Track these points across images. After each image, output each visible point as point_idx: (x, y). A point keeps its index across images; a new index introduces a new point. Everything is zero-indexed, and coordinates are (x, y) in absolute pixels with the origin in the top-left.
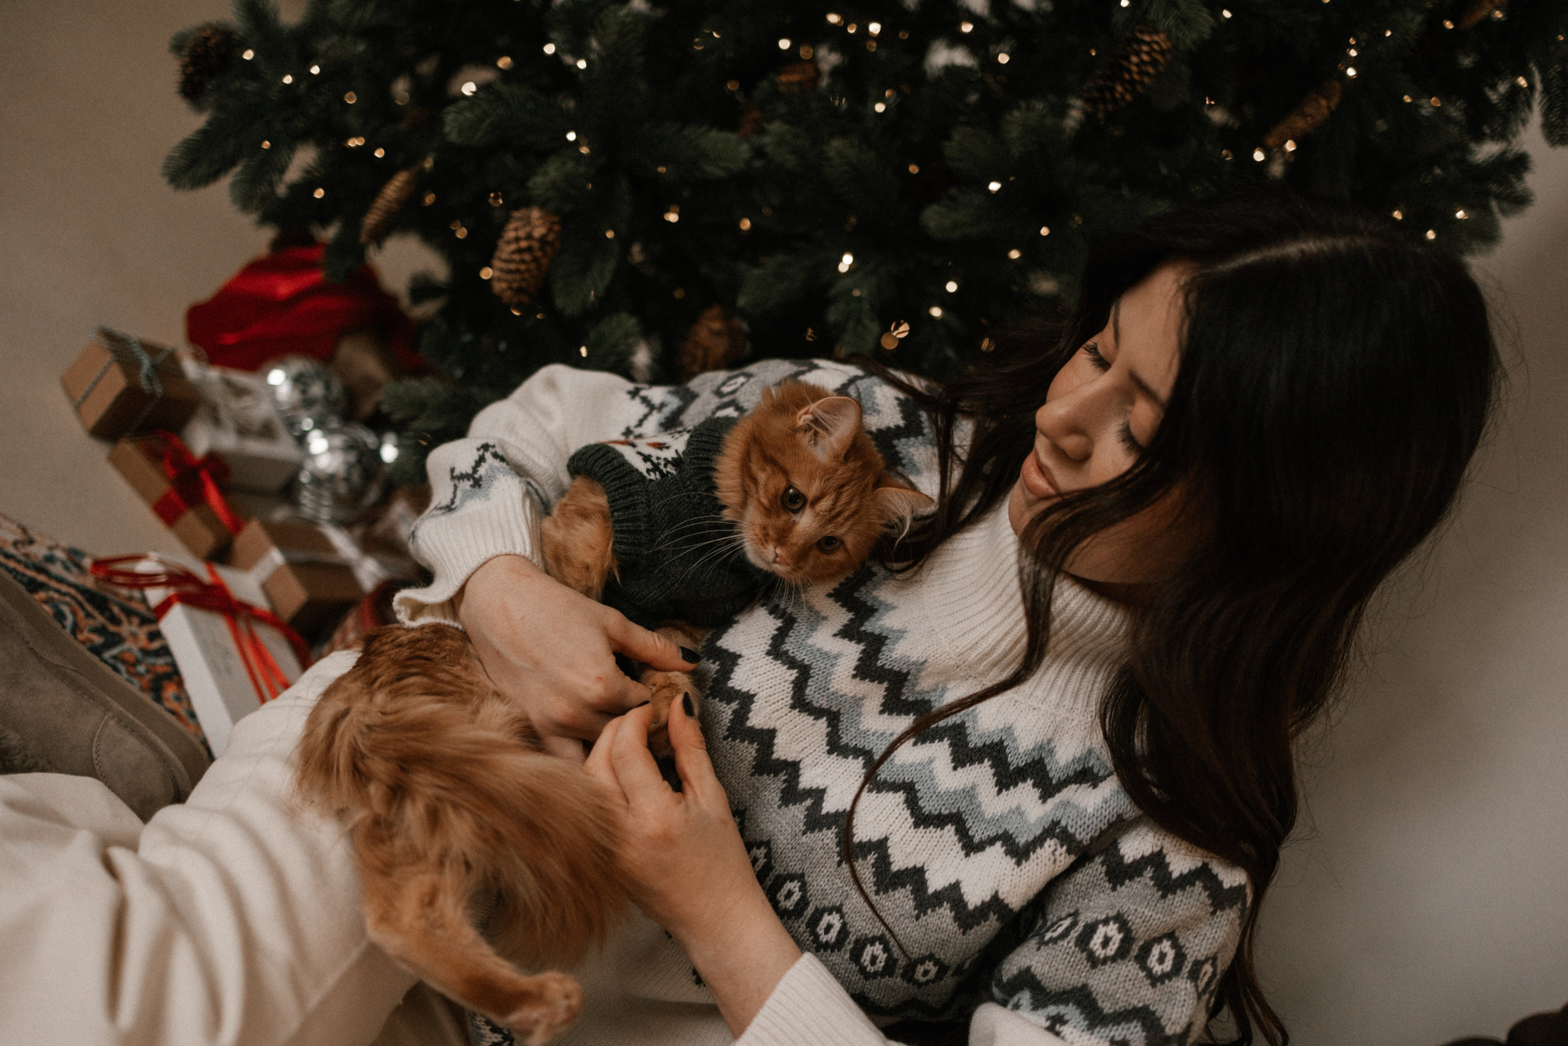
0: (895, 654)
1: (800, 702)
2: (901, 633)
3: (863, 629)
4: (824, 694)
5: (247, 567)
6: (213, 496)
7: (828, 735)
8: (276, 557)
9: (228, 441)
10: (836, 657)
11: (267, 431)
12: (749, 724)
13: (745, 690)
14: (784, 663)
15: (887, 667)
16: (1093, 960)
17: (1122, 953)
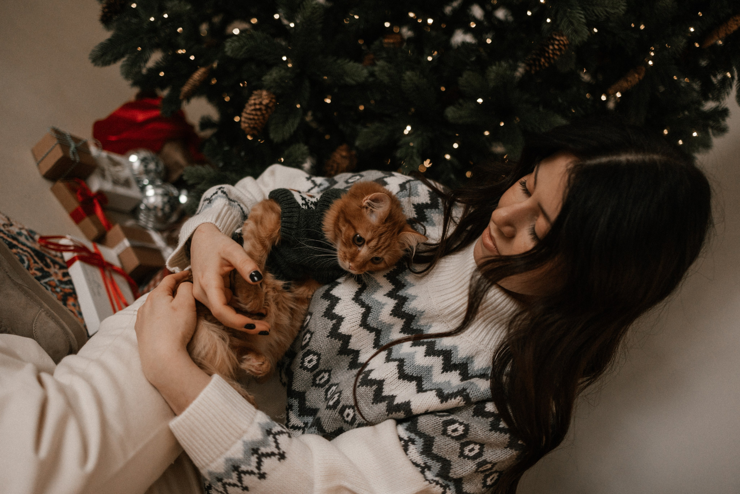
0: (411, 306)
1: (364, 324)
2: (415, 297)
3: (398, 294)
4: (376, 321)
5: (112, 246)
6: (99, 211)
7: (375, 340)
8: (126, 243)
9: (108, 186)
10: (384, 305)
11: (127, 183)
12: (340, 331)
13: (340, 315)
14: (359, 305)
15: (406, 312)
16: (445, 432)
17: (458, 439)
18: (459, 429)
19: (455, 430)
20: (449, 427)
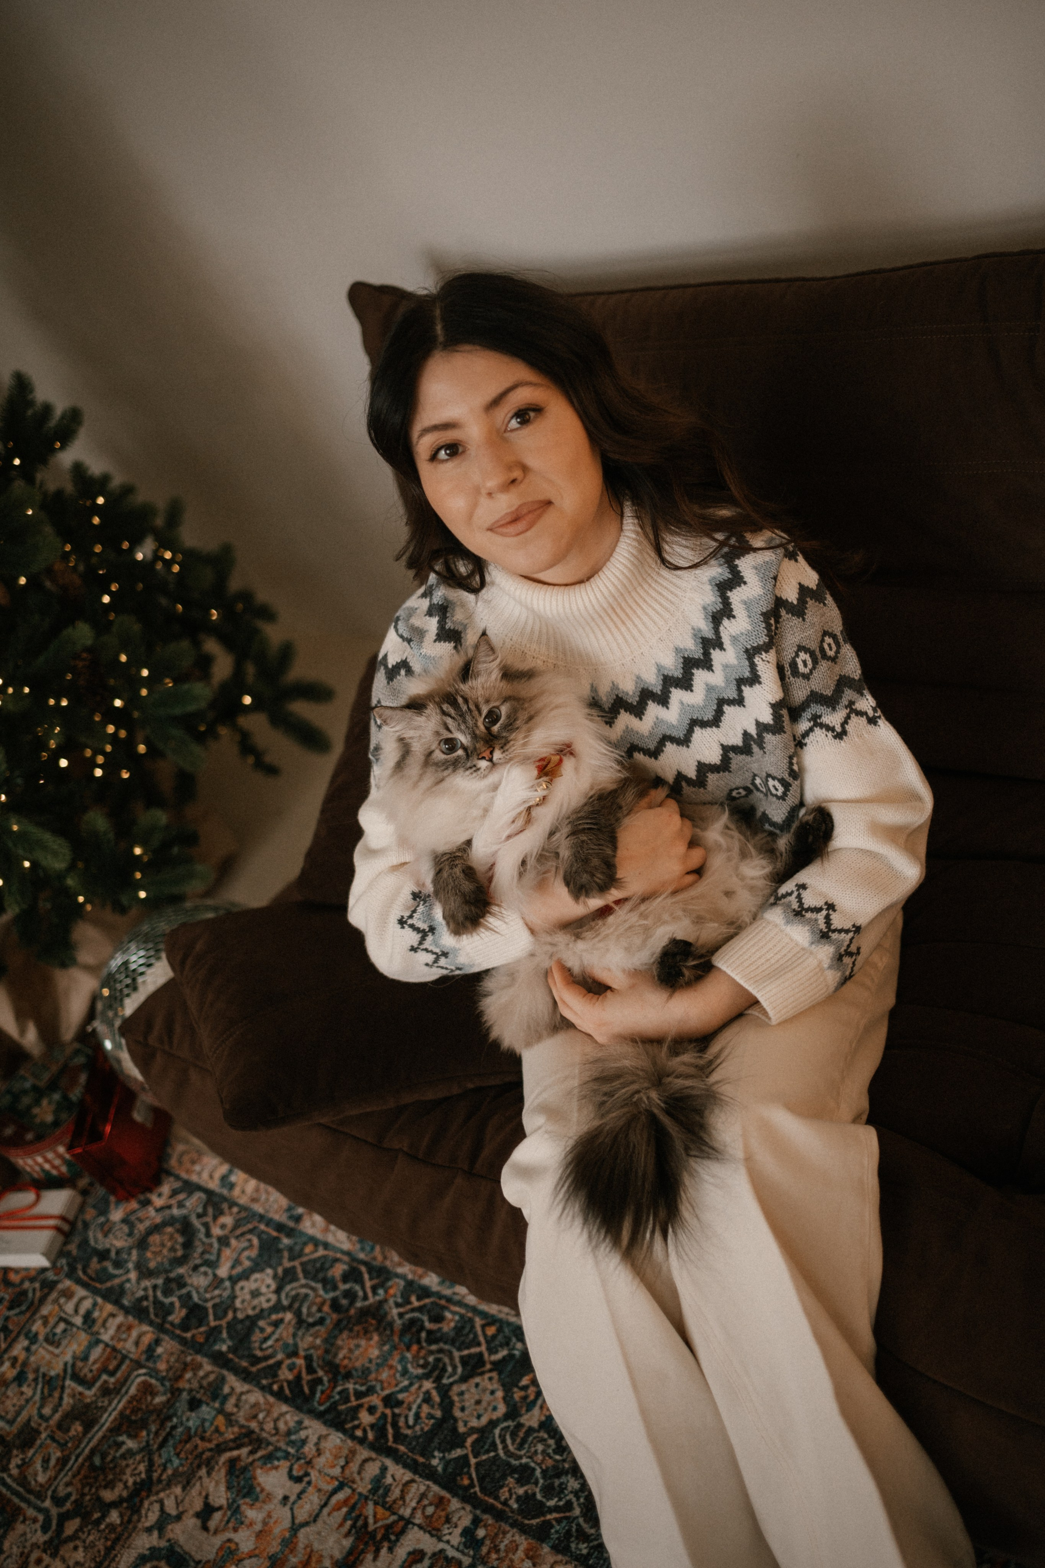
16: (806, 677)
17: (815, 662)
18: (803, 659)
19: (805, 662)
20: (801, 671)
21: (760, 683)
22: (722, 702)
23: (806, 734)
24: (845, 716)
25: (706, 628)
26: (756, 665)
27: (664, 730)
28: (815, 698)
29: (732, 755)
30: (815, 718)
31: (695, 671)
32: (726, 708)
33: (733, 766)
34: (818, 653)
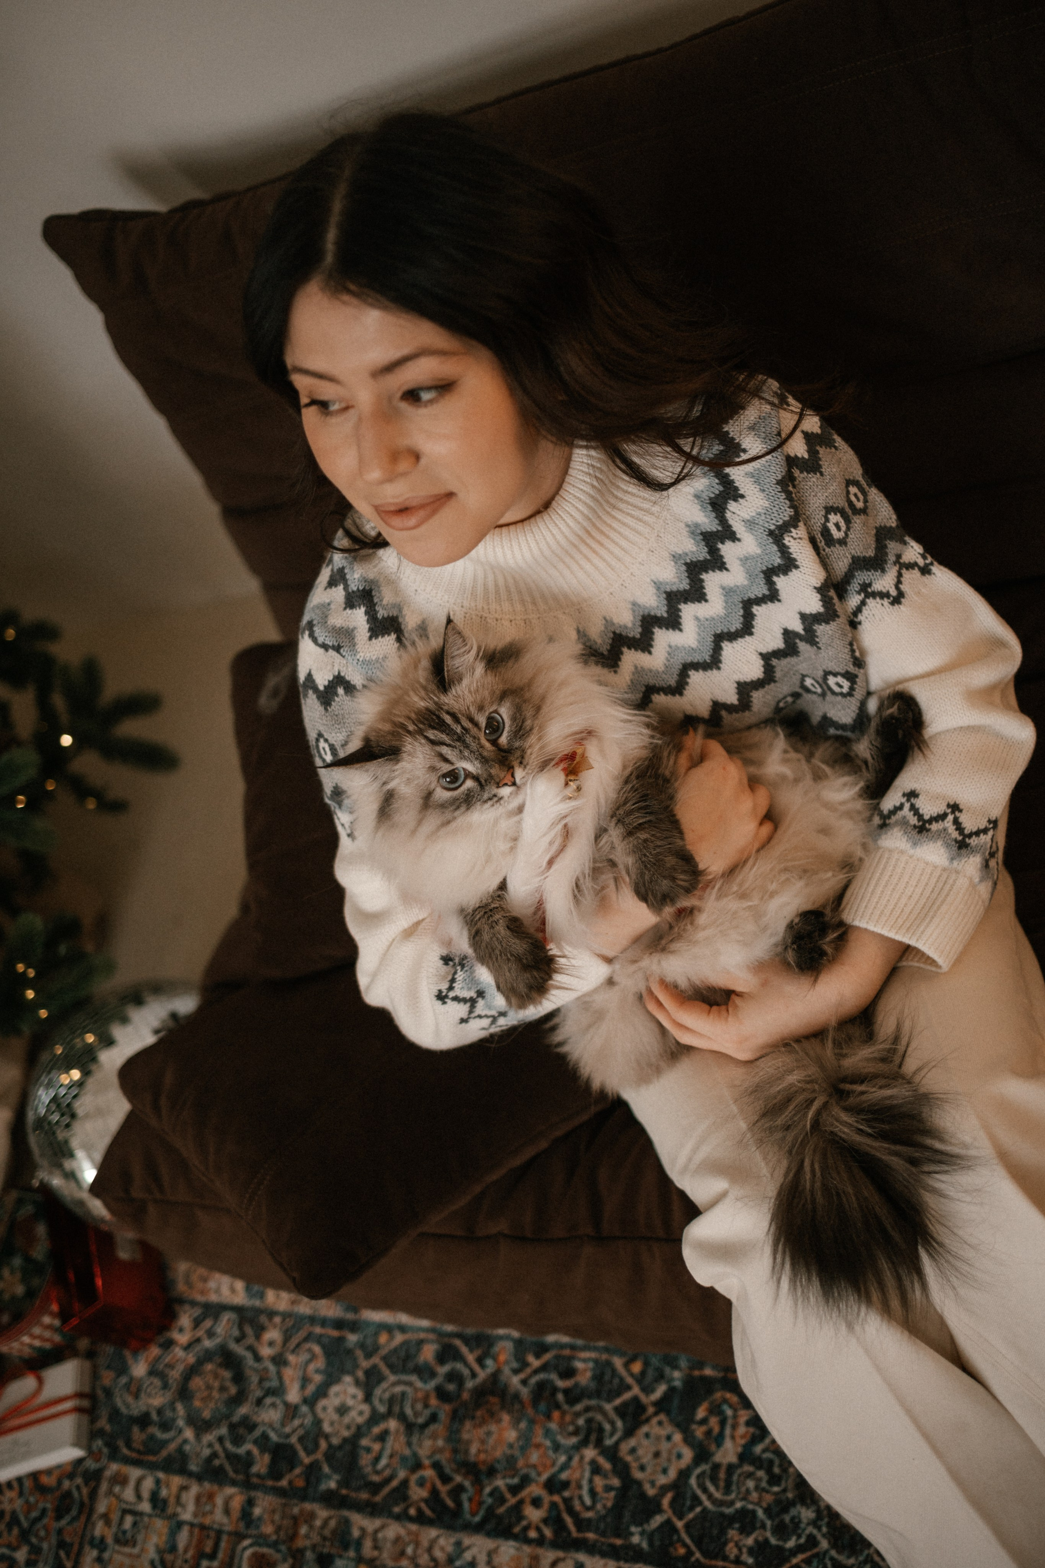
16: (843, 542)
17: (848, 521)
18: (835, 521)
19: (837, 526)
20: (835, 537)
21: (797, 567)
22: (748, 605)
23: (858, 610)
24: (896, 574)
25: (706, 520)
26: (788, 548)
27: (683, 658)
28: (859, 564)
29: (774, 662)
30: (865, 588)
31: (704, 576)
32: (756, 609)
33: (778, 674)
34: (848, 510)
